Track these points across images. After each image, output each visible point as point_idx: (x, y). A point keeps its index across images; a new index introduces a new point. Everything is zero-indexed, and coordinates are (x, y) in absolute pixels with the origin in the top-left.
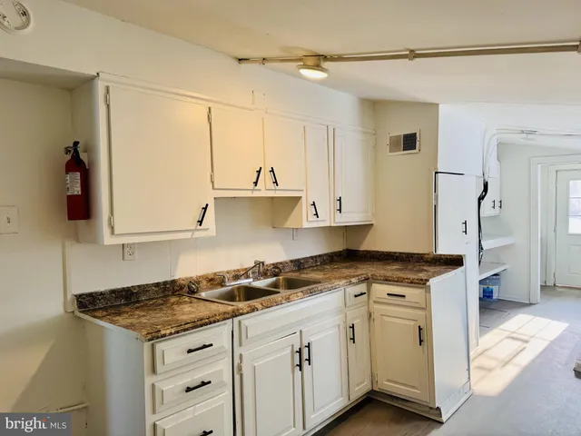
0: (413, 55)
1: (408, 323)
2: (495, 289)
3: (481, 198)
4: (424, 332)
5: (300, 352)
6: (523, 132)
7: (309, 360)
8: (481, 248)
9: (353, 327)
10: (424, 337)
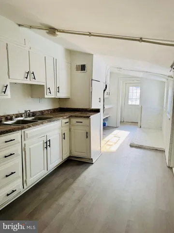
0: (90, 34)
1: (83, 131)
2: (106, 122)
3: (105, 90)
4: (88, 134)
5: (46, 143)
6: (118, 68)
7: (50, 146)
8: (104, 108)
9: (64, 134)
10: (88, 136)
